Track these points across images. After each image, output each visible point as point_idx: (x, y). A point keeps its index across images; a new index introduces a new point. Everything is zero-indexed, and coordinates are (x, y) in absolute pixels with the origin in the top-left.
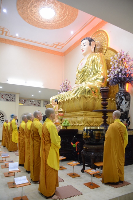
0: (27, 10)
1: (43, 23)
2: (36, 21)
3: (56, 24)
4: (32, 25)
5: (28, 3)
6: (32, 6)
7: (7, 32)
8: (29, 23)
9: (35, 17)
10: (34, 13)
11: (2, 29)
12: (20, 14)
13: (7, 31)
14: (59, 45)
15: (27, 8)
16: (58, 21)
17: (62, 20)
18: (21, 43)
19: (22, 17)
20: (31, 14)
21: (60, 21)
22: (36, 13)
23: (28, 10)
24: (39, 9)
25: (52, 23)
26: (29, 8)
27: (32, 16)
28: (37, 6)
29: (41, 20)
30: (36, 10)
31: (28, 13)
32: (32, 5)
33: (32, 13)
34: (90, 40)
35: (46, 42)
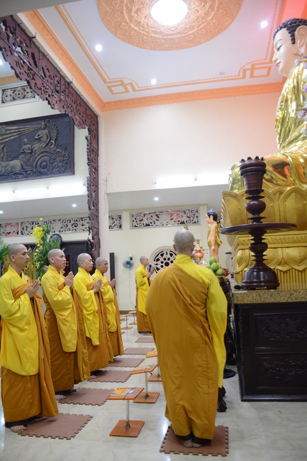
0: (130, 26)
1: (179, 36)
2: (163, 39)
3: (209, 23)
4: (162, 50)
5: (122, 13)
6: (133, 14)
7: (131, 84)
8: (155, 50)
9: (155, 32)
10: (147, 25)
11: (120, 83)
12: (125, 41)
13: (130, 82)
14: (256, 66)
15: (127, 23)
16: (207, 14)
17: (216, 9)
18: (173, 94)
19: (133, 45)
20: (143, 30)
21: (213, 13)
22: (151, 23)
23: (131, 24)
24: (147, 13)
25: (199, 26)
26: (131, 21)
27: (148, 32)
28: (140, 9)
29: (172, 32)
30: (145, 17)
31: (136, 30)
32: (131, 12)
33: (143, 27)
34: (292, 27)
35: (221, 73)
